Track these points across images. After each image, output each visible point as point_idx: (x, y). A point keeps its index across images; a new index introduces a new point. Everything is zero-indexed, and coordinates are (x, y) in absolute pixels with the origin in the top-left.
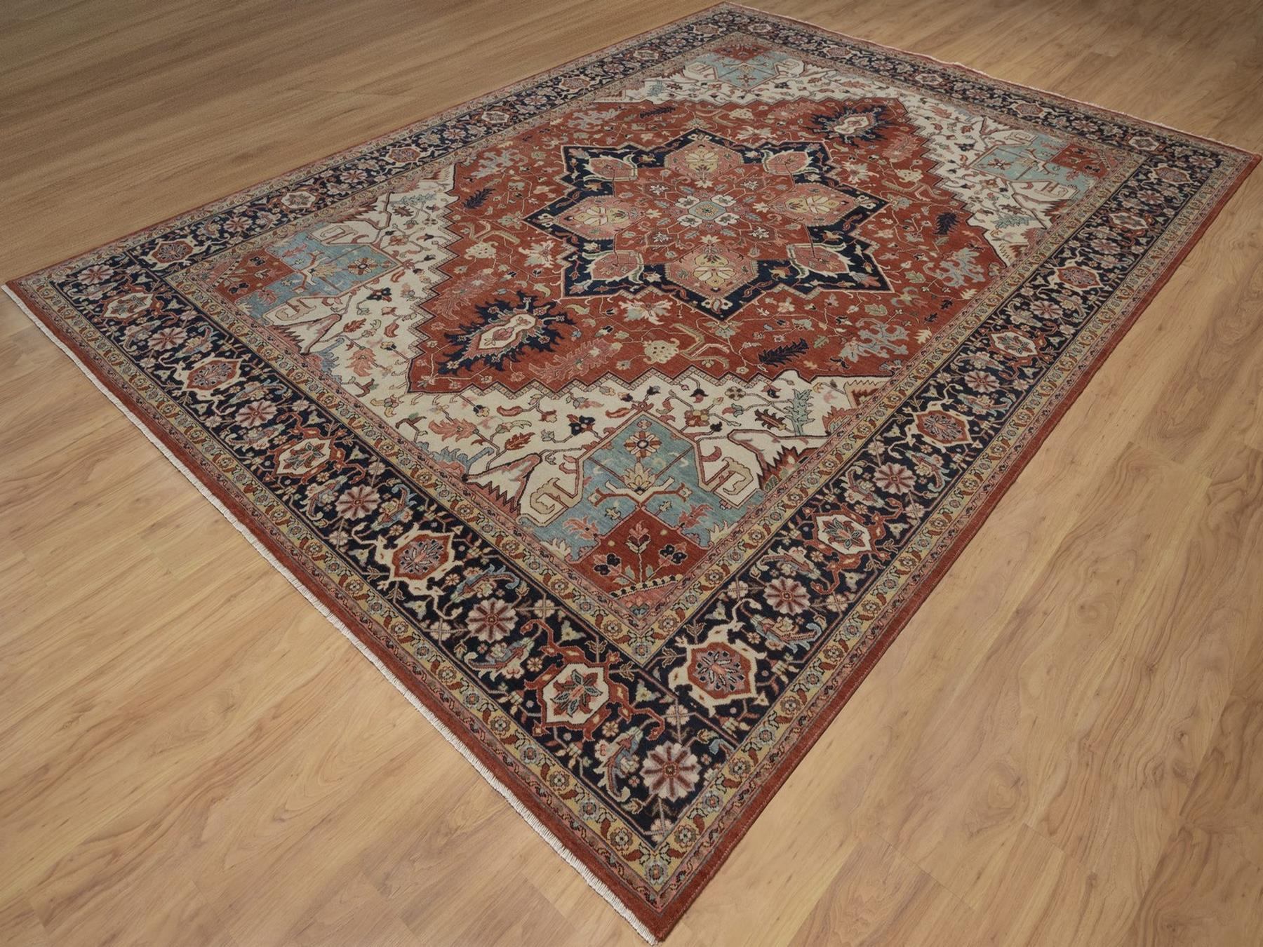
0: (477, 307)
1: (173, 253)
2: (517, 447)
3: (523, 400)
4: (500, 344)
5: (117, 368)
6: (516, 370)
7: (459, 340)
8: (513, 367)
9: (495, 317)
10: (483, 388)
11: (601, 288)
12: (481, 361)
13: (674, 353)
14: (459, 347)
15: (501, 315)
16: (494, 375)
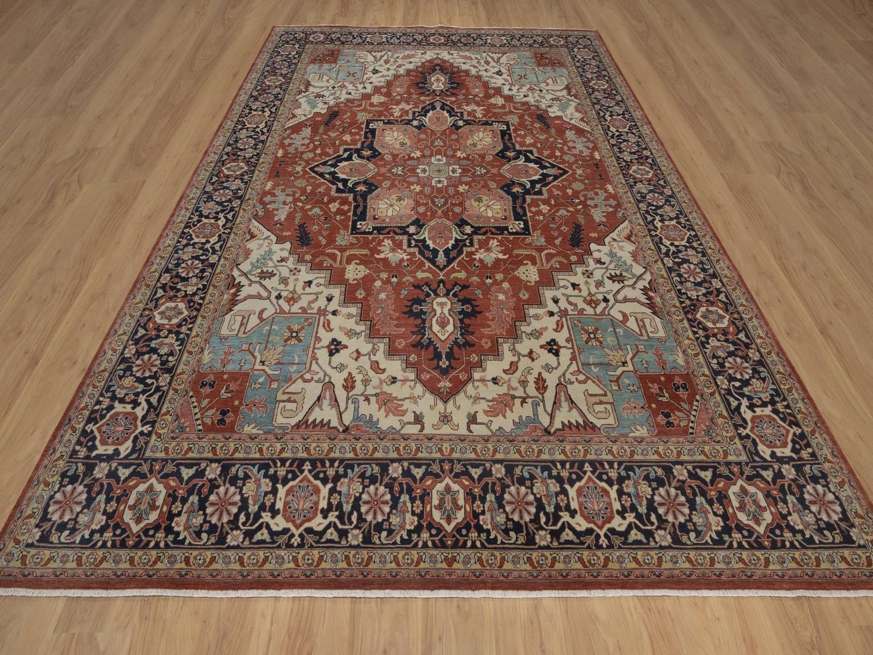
0: (405, 313)
1: (121, 429)
2: (545, 388)
3: (508, 357)
4: (450, 328)
5: (214, 566)
6: (481, 339)
7: (425, 344)
8: (477, 338)
9: (422, 312)
10: (479, 365)
11: (453, 254)
12: (455, 348)
13: (535, 270)
14: (432, 348)
15: (425, 309)
16: (474, 352)
